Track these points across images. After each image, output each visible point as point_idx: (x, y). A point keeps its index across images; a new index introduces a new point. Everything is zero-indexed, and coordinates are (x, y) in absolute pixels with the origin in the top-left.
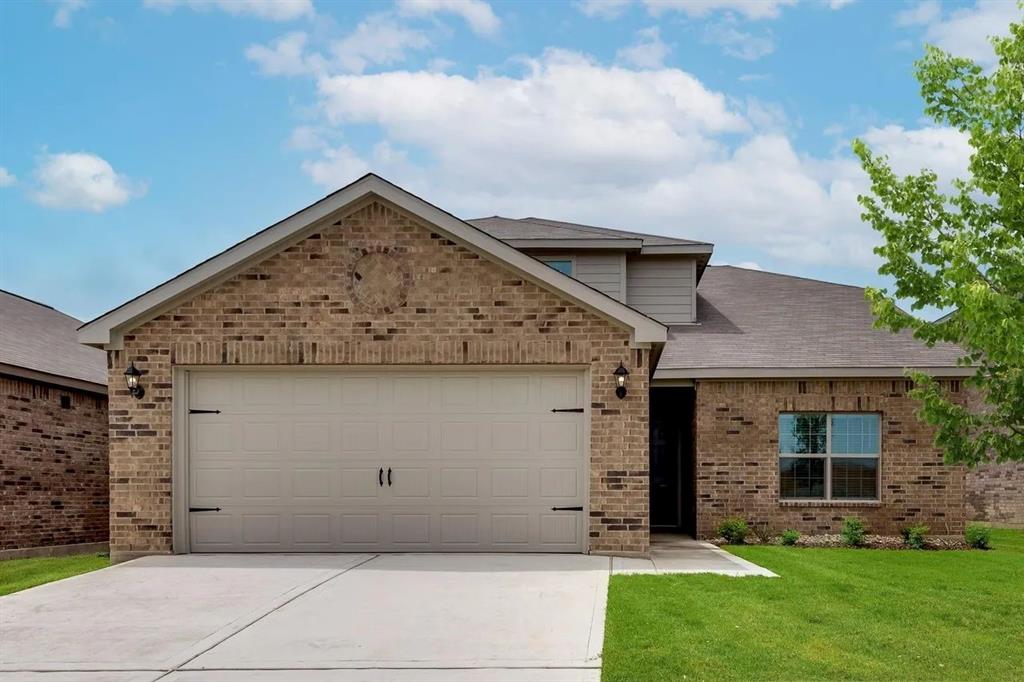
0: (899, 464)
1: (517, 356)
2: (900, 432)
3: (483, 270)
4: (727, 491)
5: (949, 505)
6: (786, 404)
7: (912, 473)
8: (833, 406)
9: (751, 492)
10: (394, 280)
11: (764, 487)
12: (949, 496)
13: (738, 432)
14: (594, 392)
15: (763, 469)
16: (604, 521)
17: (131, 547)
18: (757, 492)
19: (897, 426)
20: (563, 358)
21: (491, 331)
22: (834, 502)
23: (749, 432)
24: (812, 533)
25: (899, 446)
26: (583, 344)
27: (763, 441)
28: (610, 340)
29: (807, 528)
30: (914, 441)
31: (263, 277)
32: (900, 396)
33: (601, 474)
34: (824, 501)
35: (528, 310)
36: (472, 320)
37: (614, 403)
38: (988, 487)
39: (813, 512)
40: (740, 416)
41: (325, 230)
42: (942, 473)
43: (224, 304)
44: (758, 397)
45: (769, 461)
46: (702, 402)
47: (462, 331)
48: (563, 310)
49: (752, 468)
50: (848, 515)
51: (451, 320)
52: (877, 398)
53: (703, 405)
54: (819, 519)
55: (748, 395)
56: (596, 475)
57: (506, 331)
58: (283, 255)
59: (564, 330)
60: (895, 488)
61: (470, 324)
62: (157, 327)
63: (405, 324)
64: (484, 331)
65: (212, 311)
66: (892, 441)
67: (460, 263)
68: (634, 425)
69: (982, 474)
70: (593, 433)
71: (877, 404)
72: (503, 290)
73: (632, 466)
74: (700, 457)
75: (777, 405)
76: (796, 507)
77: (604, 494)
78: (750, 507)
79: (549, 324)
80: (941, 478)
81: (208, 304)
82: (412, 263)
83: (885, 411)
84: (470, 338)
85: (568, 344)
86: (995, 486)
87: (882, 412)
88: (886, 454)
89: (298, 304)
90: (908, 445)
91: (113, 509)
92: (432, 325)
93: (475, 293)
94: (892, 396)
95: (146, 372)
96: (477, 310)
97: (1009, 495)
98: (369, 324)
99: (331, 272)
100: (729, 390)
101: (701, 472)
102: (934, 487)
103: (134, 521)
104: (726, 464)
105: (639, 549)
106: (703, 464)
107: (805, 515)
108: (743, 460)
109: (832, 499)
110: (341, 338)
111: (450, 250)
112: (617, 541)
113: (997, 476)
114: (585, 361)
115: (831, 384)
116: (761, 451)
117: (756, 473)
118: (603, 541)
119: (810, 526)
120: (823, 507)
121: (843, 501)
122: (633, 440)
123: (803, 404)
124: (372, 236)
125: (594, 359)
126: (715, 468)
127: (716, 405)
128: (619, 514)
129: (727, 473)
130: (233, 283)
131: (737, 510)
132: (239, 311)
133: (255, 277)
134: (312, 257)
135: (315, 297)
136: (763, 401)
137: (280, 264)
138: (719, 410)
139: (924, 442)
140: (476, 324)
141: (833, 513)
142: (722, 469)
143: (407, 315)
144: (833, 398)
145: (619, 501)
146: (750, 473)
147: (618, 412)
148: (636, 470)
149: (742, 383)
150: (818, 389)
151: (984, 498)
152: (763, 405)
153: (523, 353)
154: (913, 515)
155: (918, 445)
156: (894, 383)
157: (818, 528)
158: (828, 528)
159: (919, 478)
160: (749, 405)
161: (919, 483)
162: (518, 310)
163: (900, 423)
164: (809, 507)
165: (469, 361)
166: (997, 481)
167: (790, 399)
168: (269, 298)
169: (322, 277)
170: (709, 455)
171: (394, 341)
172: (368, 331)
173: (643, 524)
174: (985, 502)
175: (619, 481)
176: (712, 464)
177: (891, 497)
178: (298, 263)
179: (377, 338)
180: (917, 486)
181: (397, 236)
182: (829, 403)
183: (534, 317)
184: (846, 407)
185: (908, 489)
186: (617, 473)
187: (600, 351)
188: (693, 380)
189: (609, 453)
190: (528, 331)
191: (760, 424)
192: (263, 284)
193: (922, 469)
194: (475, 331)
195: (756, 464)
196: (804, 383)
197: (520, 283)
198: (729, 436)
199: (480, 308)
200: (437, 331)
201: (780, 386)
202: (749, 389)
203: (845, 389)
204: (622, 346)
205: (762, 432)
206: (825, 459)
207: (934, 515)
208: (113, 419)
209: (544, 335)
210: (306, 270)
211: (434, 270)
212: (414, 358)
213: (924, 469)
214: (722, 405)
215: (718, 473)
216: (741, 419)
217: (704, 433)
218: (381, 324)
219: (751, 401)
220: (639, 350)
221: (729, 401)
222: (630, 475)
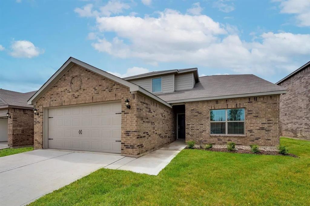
0: (252, 124)
1: (104, 99)
2: (252, 114)
3: (96, 77)
4: (194, 132)
5: (272, 137)
6: (212, 107)
7: (257, 126)
8: (227, 107)
9: (201, 132)
10: (79, 83)
11: (205, 131)
12: (272, 134)
13: (197, 116)
14: (122, 108)
15: (205, 126)
16: (125, 146)
17: (37, 147)
18: (203, 132)
19: (251, 112)
20: (115, 99)
21: (98, 93)
22: (228, 135)
23: (200, 116)
24: (221, 144)
25: (252, 118)
26: (119, 94)
27: (205, 118)
28: (126, 92)
29: (219, 143)
30: (258, 116)
31: (56, 86)
32: (252, 102)
33: (124, 132)
34: (225, 135)
35: (106, 86)
36: (94, 91)
37: (127, 111)
38: (298, 128)
39: (221, 138)
40: (198, 111)
41: (66, 73)
42: (269, 126)
43: (50, 93)
44: (203, 106)
45: (207, 124)
46: (187, 108)
47: (92, 94)
48: (114, 85)
49: (202, 126)
50: (233, 139)
51: (90, 91)
52: (243, 104)
53: (187, 109)
54: (223, 140)
55: (200, 105)
56: (123, 132)
57: (101, 93)
58: (59, 81)
59: (115, 91)
60: (251, 131)
61: (94, 92)
62: (41, 100)
63: (81, 94)
64: (97, 93)
65: (48, 95)
66: (249, 117)
67: (92, 76)
68: (132, 117)
69: (296, 124)
70: (122, 120)
71: (243, 105)
72: (101, 82)
73: (132, 129)
74: (186, 123)
75: (209, 108)
76: (215, 137)
77: (125, 137)
78: (201, 136)
79: (111, 89)
80: (269, 128)
81: (48, 94)
82: (82, 78)
83: (246, 107)
84: (94, 96)
85: (116, 94)
86: (300, 127)
87: (245, 108)
88: (247, 121)
89: (62, 92)
90: (255, 118)
91: (34, 139)
92: (86, 93)
93: (95, 83)
94: (248, 102)
95: (39, 110)
96: (95, 88)
97: (306, 131)
98: (74, 95)
99: (67, 83)
100: (194, 105)
101: (186, 127)
102: (266, 131)
103: (37, 142)
104: (194, 125)
105: (134, 155)
106: (187, 125)
107: (218, 139)
108: (199, 123)
109: (228, 134)
110: (69, 99)
111: (89, 73)
112: (128, 152)
113: (301, 124)
114: (120, 99)
115: (227, 100)
116: (204, 121)
117: (203, 127)
118: (124, 152)
119: (220, 142)
120: (224, 137)
121: (231, 135)
122: (132, 121)
123: (217, 107)
124: (75, 73)
125: (123, 98)
126: (191, 126)
127: (190, 109)
128: (129, 144)
129: (194, 127)
130: (51, 89)
131: (197, 137)
132: (52, 95)
133: (55, 87)
134: (64, 80)
135: (65, 90)
136: (204, 107)
137: (59, 83)
138: (191, 110)
139: (262, 116)
140: (95, 92)
141: (228, 139)
142: (192, 126)
143: (81, 91)
144: (227, 105)
145: (129, 140)
146: (201, 127)
147: (128, 113)
148: (133, 130)
149: (198, 102)
150: (222, 102)
151: (296, 131)
152: (204, 108)
153: (105, 98)
154: (258, 140)
155: (259, 118)
156: (249, 98)
157: (223, 143)
158: (226, 143)
159: (260, 128)
160: (200, 108)
161: (260, 129)
162: (104, 87)
163: (252, 111)
164: (220, 137)
165: (94, 101)
166: (301, 126)
167: (213, 106)
168: (57, 91)
169: (65, 85)
170: (189, 122)
171: (79, 98)
172: (74, 96)
173: (135, 147)
174: (297, 132)
175: (129, 134)
176: (190, 125)
177: (249, 134)
178: (62, 82)
179: (76, 98)
180: (259, 131)
181: (79, 72)
182: (226, 106)
183: (108, 88)
184: (232, 106)
185: (256, 131)
186: (128, 131)
187: (124, 96)
188: (184, 103)
189: (126, 125)
190: (107, 92)
191: (204, 113)
192: (56, 88)
193: (261, 125)
194: (95, 94)
195: (203, 124)
196: (218, 101)
197: (104, 79)
198: (194, 117)
199: (96, 87)
200: (87, 95)
201: (210, 102)
202: (201, 104)
203: (231, 102)
204: (130, 94)
205: (204, 115)
206: (225, 122)
207: (267, 140)
208: (35, 120)
209: (110, 93)
210: (63, 83)
211: (86, 79)
212: (82, 102)
213: (262, 125)
214: (192, 109)
215: (191, 127)
216: (198, 112)
217: (188, 116)
218: (76, 94)
219: (201, 107)
220: (134, 94)
221: (194, 107)
222: (132, 132)
